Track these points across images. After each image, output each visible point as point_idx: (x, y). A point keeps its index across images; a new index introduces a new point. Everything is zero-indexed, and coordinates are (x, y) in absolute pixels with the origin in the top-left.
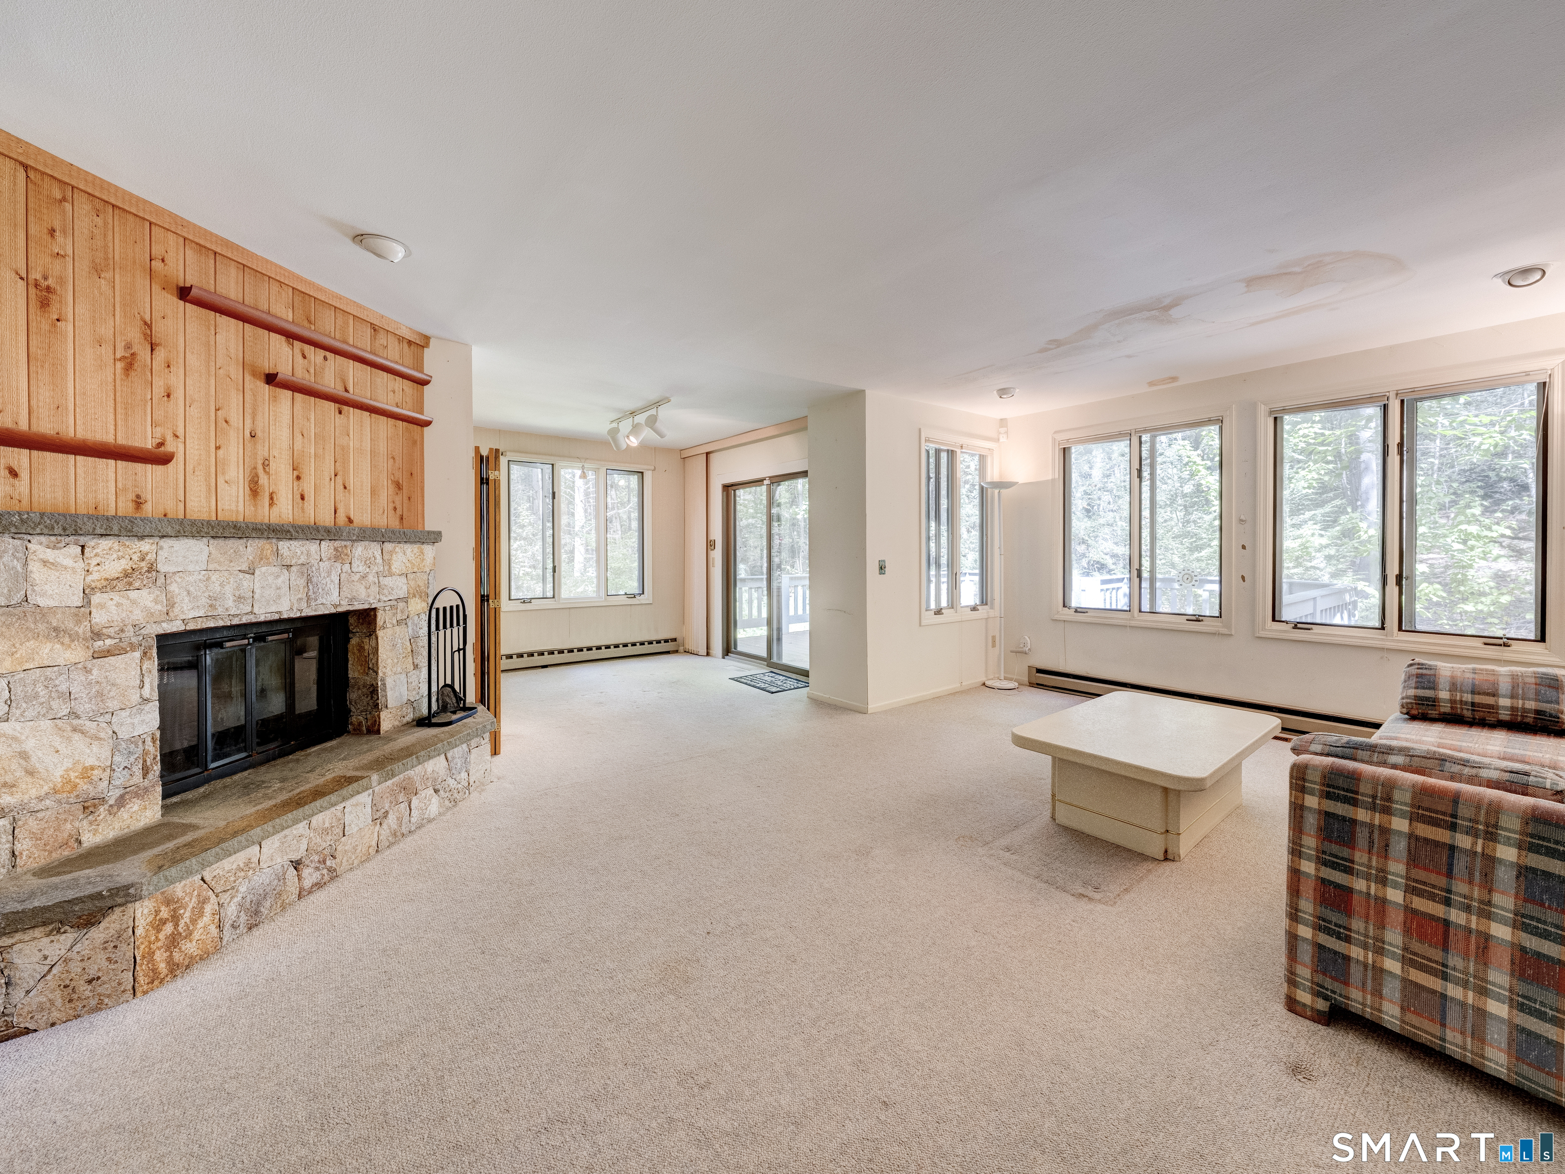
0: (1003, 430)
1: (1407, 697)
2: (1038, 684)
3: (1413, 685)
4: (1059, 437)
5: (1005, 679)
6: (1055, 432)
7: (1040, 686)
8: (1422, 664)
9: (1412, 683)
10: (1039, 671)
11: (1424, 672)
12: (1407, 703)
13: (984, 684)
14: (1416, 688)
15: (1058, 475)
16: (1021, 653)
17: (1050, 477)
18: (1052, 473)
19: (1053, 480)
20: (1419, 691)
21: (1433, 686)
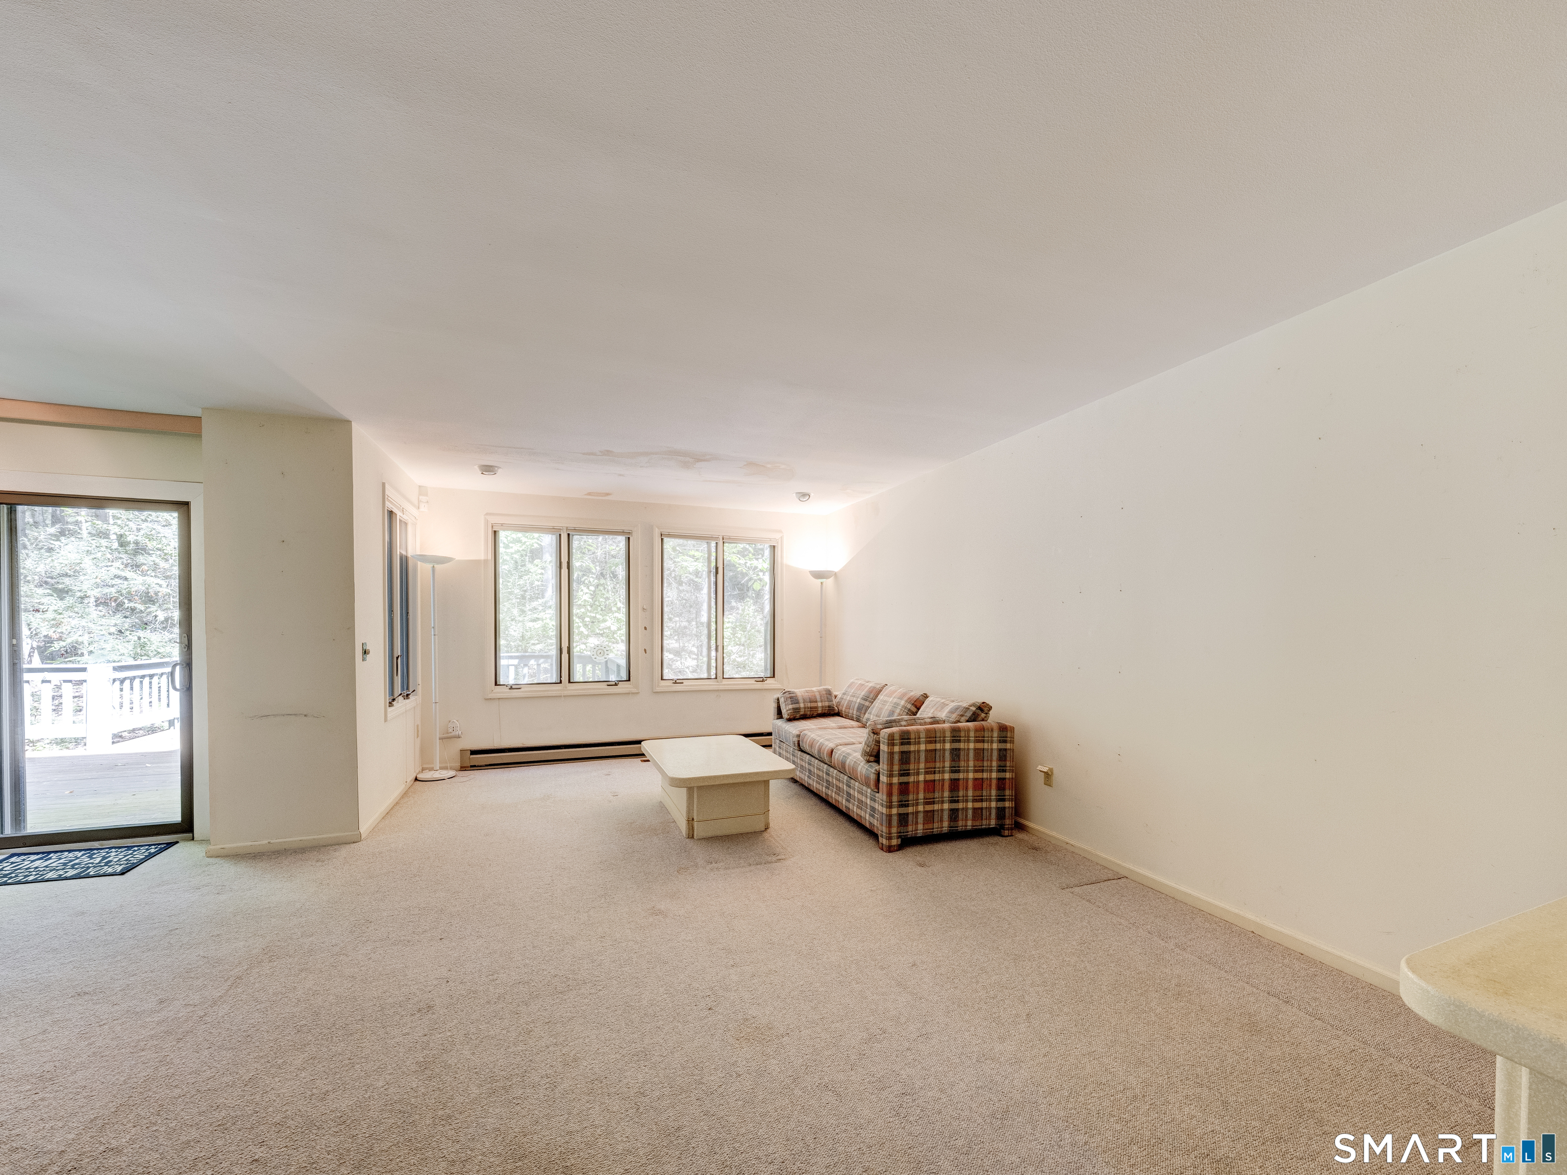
0: (423, 498)
1: (789, 710)
2: (472, 766)
3: (790, 703)
4: (493, 520)
5: (441, 768)
6: (487, 514)
7: (474, 767)
8: (790, 692)
9: (789, 701)
10: (473, 752)
11: (792, 695)
12: (790, 713)
13: (416, 779)
14: (792, 704)
15: (490, 557)
16: (448, 737)
17: (482, 557)
18: (482, 553)
19: (486, 561)
20: (793, 705)
21: (798, 703)
